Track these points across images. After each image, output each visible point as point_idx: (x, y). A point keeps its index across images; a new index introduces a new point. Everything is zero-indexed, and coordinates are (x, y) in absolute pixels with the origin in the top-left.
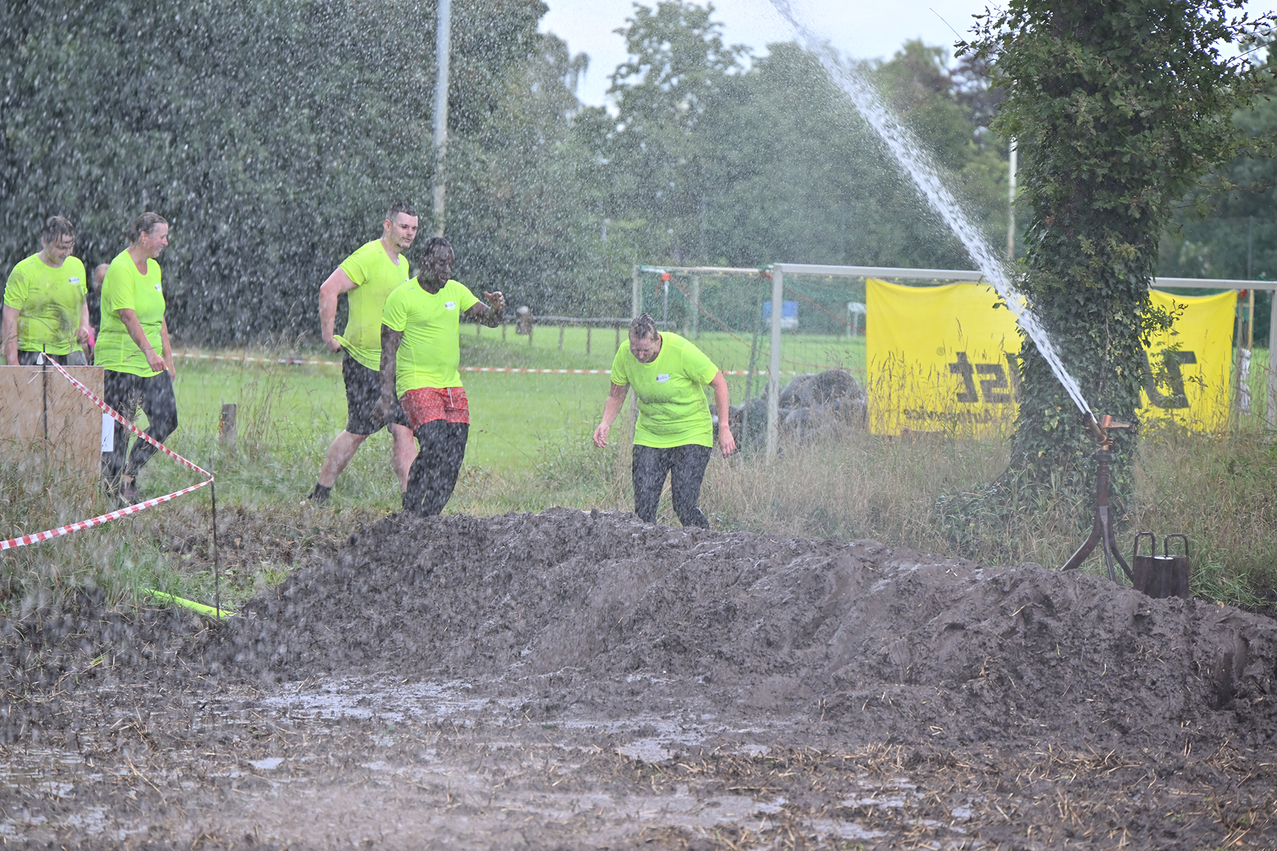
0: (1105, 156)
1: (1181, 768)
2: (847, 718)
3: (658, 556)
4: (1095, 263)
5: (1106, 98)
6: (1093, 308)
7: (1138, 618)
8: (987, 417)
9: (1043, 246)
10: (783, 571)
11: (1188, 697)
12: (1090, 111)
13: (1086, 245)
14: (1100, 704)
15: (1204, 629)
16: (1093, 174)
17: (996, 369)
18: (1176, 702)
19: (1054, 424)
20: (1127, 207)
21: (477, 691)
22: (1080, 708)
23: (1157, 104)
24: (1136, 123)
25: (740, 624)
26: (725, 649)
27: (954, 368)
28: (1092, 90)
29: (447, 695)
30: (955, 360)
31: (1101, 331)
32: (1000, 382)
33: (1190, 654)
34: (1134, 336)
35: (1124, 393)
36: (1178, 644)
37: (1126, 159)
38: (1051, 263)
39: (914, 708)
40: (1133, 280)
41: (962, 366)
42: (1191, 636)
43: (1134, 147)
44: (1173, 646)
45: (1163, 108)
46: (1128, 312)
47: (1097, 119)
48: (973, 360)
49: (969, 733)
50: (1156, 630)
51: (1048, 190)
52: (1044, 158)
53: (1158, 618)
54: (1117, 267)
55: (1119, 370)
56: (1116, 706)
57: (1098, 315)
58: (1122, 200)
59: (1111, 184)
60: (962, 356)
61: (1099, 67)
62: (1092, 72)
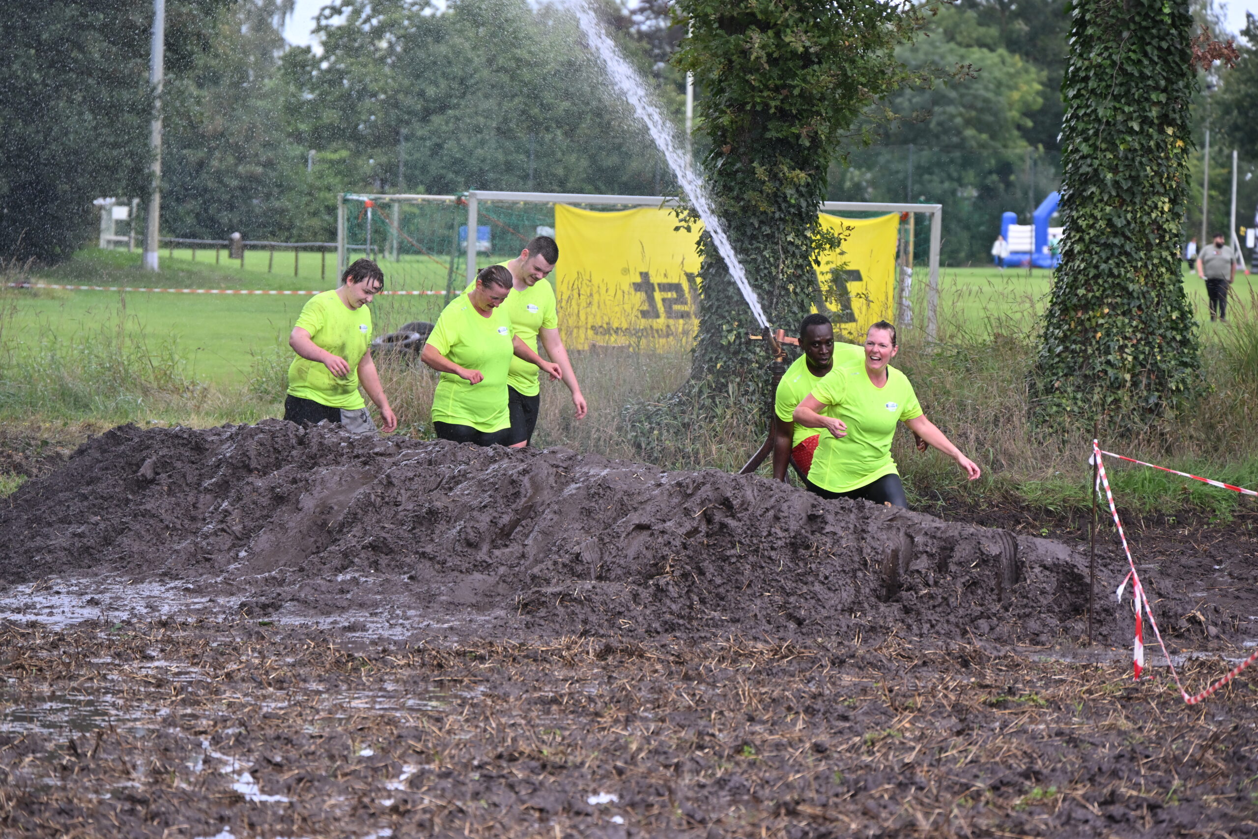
0: (777, 89)
1: (853, 656)
2: (543, 612)
3: (365, 463)
4: (769, 188)
5: (778, 35)
6: (767, 230)
7: (812, 518)
8: (668, 333)
9: (721, 173)
10: (481, 476)
11: (858, 590)
12: (763, 47)
13: (761, 172)
14: (777, 598)
15: (872, 527)
16: (767, 106)
17: (677, 287)
18: (847, 595)
19: (732, 337)
20: (798, 137)
21: (199, 591)
22: (758, 602)
23: (825, 41)
24: (806, 59)
25: (441, 526)
26: (429, 549)
27: (637, 287)
28: (764, 27)
29: (170, 595)
30: (638, 280)
31: (774, 252)
32: (681, 299)
33: (860, 551)
34: (805, 256)
35: (795, 309)
36: (848, 541)
37: (796, 92)
38: (727, 189)
39: (604, 603)
40: (804, 204)
41: (645, 285)
42: (861, 533)
43: (804, 80)
44: (844, 543)
45: (831, 44)
46: (800, 234)
47: (769, 55)
48: (655, 279)
49: (656, 625)
50: (828, 529)
51: (725, 120)
52: (722, 91)
53: (830, 518)
54: (789, 191)
55: (791, 287)
56: (792, 599)
57: (770, 237)
58: (794, 130)
59: (783, 115)
60: (645, 275)
61: (772, 7)
62: (765, 12)
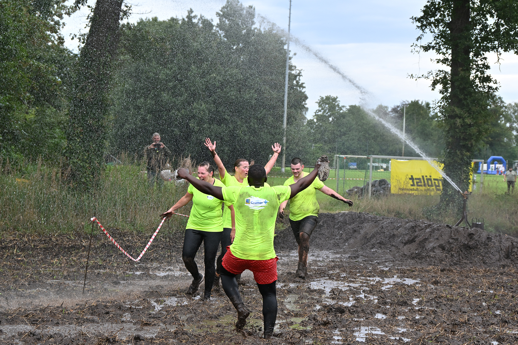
0: (463, 133)
1: (505, 272)
2: (424, 260)
4: (460, 156)
5: (463, 120)
6: (459, 167)
7: (488, 238)
9: (448, 153)
11: (500, 256)
12: (460, 122)
13: (458, 153)
14: (481, 257)
15: (503, 241)
16: (460, 137)
18: (497, 257)
20: (468, 144)
21: (337, 253)
22: (476, 258)
23: (474, 121)
24: (470, 126)
28: (460, 118)
29: (330, 254)
31: (461, 172)
33: (500, 246)
34: (468, 173)
35: (466, 186)
36: (497, 244)
37: (468, 133)
38: (450, 157)
39: (439, 258)
40: (468, 161)
42: (500, 242)
43: (470, 131)
44: (496, 244)
45: (476, 122)
46: (467, 168)
47: (461, 125)
48: (414, 177)
49: (452, 263)
50: (493, 241)
51: (450, 140)
52: (449, 133)
53: (493, 238)
54: (465, 158)
55: (465, 181)
56: (484, 258)
57: (460, 168)
58: (467, 143)
59: (464, 139)
61: (462, 113)
62: (460, 114)
